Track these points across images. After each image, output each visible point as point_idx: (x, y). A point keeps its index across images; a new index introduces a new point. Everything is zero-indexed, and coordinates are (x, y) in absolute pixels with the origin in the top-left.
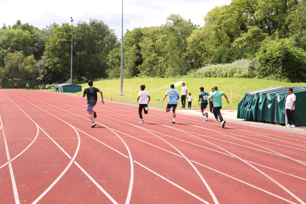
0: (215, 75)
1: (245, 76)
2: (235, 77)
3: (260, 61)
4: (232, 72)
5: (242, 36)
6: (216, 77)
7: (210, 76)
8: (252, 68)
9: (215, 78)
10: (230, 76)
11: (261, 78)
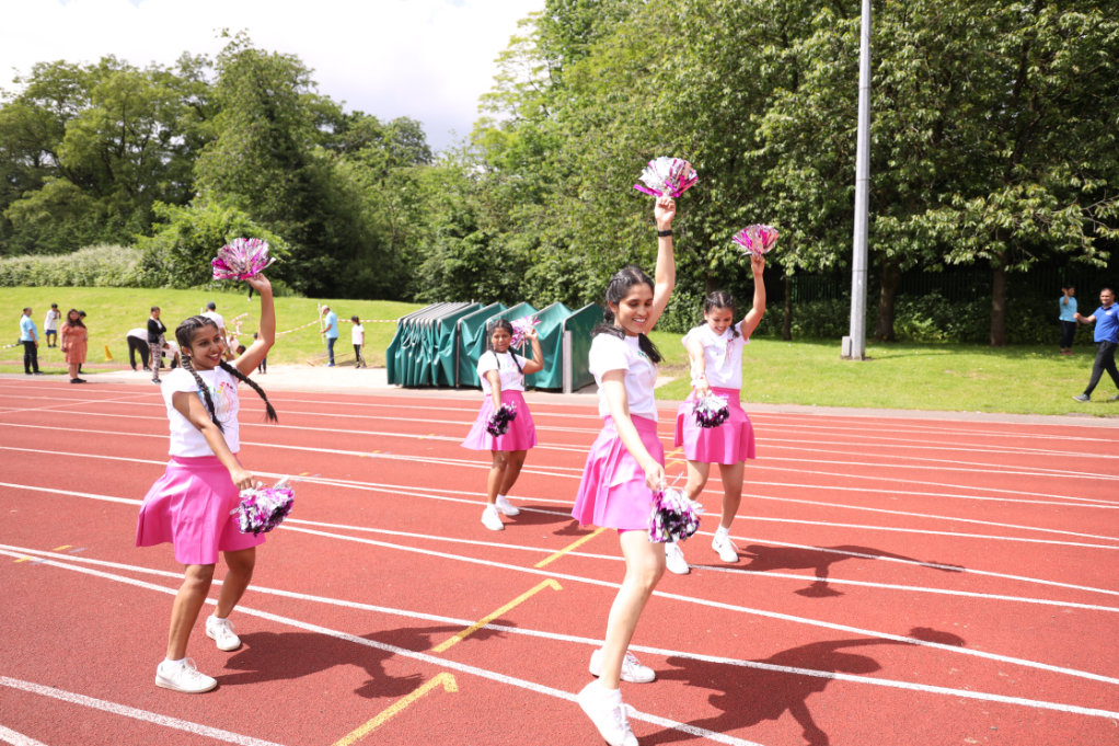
0: (29, 282)
1: (133, 284)
2: (102, 286)
3: (175, 251)
4: (90, 274)
5: (28, 198)
6: (33, 285)
7: (11, 284)
8: (151, 264)
9: (33, 289)
10: (83, 284)
11: (184, 288)
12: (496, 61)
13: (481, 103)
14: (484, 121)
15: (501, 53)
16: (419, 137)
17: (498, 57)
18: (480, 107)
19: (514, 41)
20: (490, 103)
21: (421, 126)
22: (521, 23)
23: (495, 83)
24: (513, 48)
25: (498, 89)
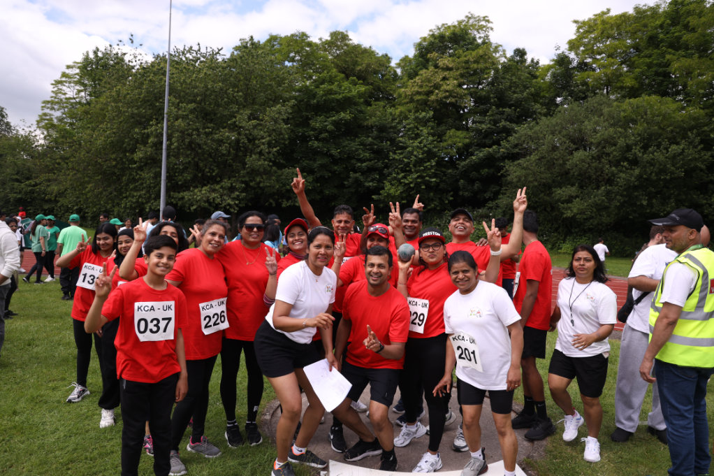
12: (52, 84)
13: (44, 105)
14: (45, 114)
15: (56, 81)
16: (3, 116)
17: (54, 82)
18: (42, 107)
19: (64, 75)
20: (49, 105)
21: (4, 110)
22: (68, 67)
23: (54, 95)
24: (64, 79)
25: (55, 98)
